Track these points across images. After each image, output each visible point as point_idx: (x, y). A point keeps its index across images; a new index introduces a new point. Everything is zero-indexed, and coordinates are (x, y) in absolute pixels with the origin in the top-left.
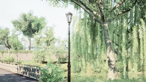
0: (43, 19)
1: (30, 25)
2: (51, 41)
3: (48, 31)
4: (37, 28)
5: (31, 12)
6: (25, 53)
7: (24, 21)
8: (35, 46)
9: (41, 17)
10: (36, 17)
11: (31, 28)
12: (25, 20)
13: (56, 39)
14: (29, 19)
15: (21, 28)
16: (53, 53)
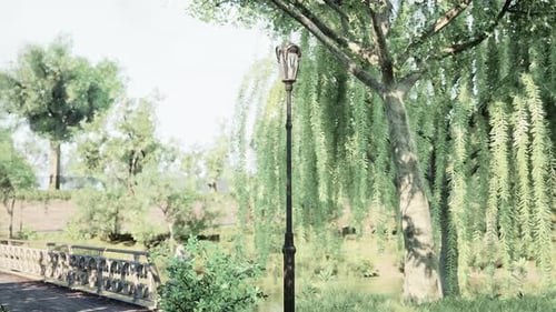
0: (110, 69)
1: (58, 94)
2: (144, 153)
3: (134, 115)
4: (86, 103)
5: (63, 42)
6: (40, 199)
7: (33, 77)
8: (81, 173)
9: (101, 60)
10: (83, 62)
11: (63, 103)
12: (38, 73)
13: (164, 149)
14: (56, 69)
15: (23, 103)
16: (155, 201)
